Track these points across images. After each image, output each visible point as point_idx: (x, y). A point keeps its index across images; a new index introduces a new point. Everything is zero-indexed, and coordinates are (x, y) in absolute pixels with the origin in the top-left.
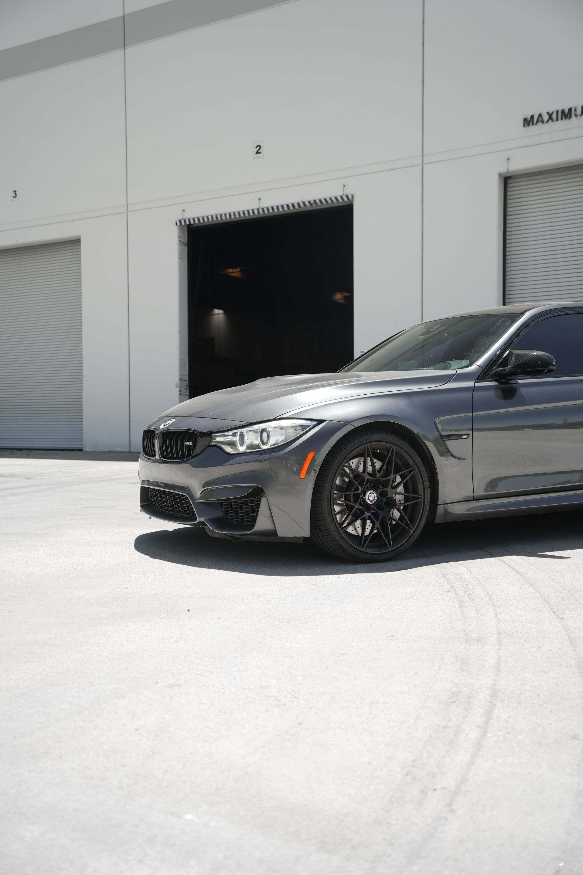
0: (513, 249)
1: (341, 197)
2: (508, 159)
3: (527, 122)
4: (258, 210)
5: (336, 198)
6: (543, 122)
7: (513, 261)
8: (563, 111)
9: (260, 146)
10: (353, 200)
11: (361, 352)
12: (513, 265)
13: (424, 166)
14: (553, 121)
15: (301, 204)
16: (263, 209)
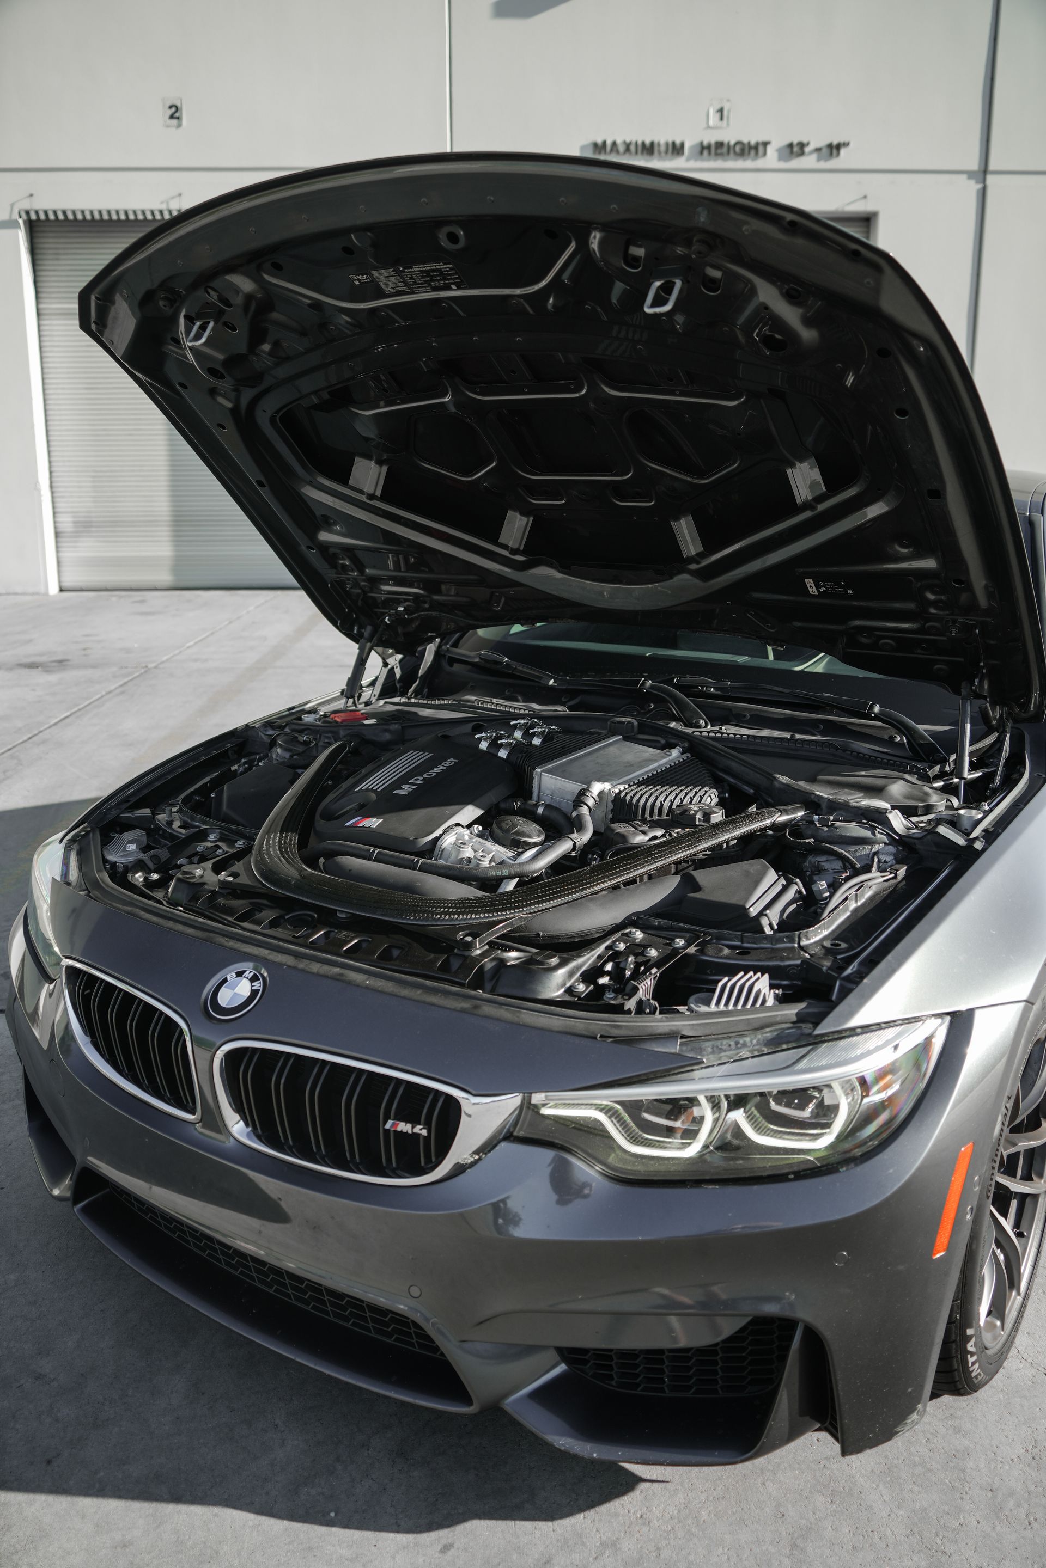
8: (643, 143)
9: (177, 107)
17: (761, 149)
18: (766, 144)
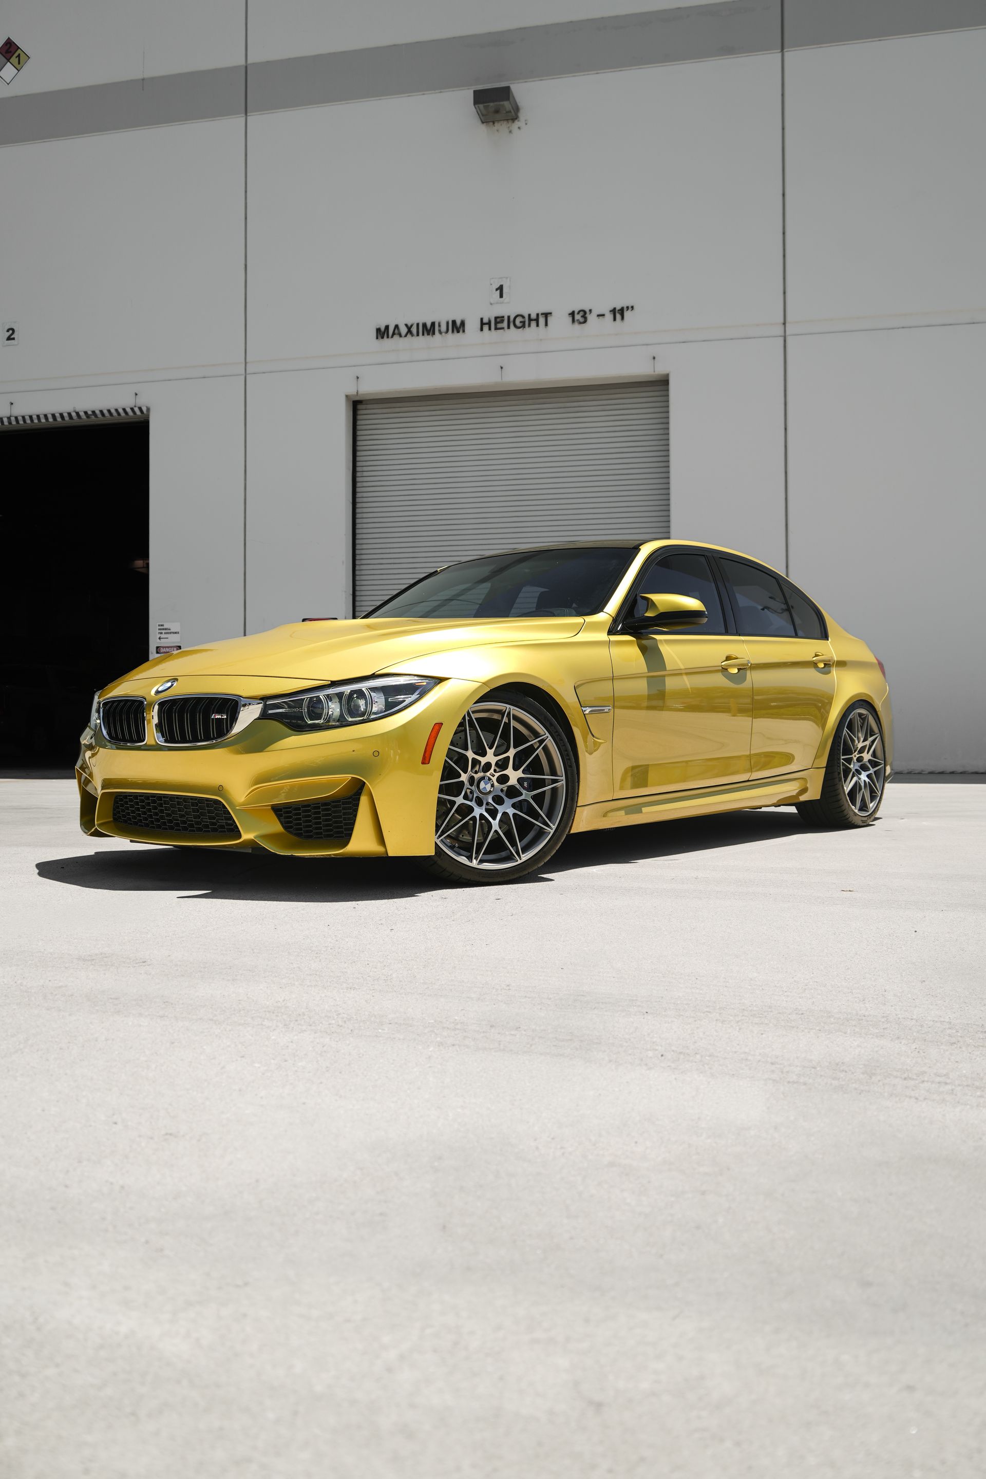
0: (365, 495)
1: (132, 409)
2: (358, 378)
3: (381, 333)
4: (9, 418)
5: (124, 410)
6: (400, 336)
7: (365, 510)
8: (424, 325)
9: (13, 330)
10: (148, 416)
11: (159, 625)
12: (365, 515)
13: (248, 376)
14: (412, 336)
15: (74, 414)
16: (16, 418)
17: (542, 320)
18: (546, 315)
